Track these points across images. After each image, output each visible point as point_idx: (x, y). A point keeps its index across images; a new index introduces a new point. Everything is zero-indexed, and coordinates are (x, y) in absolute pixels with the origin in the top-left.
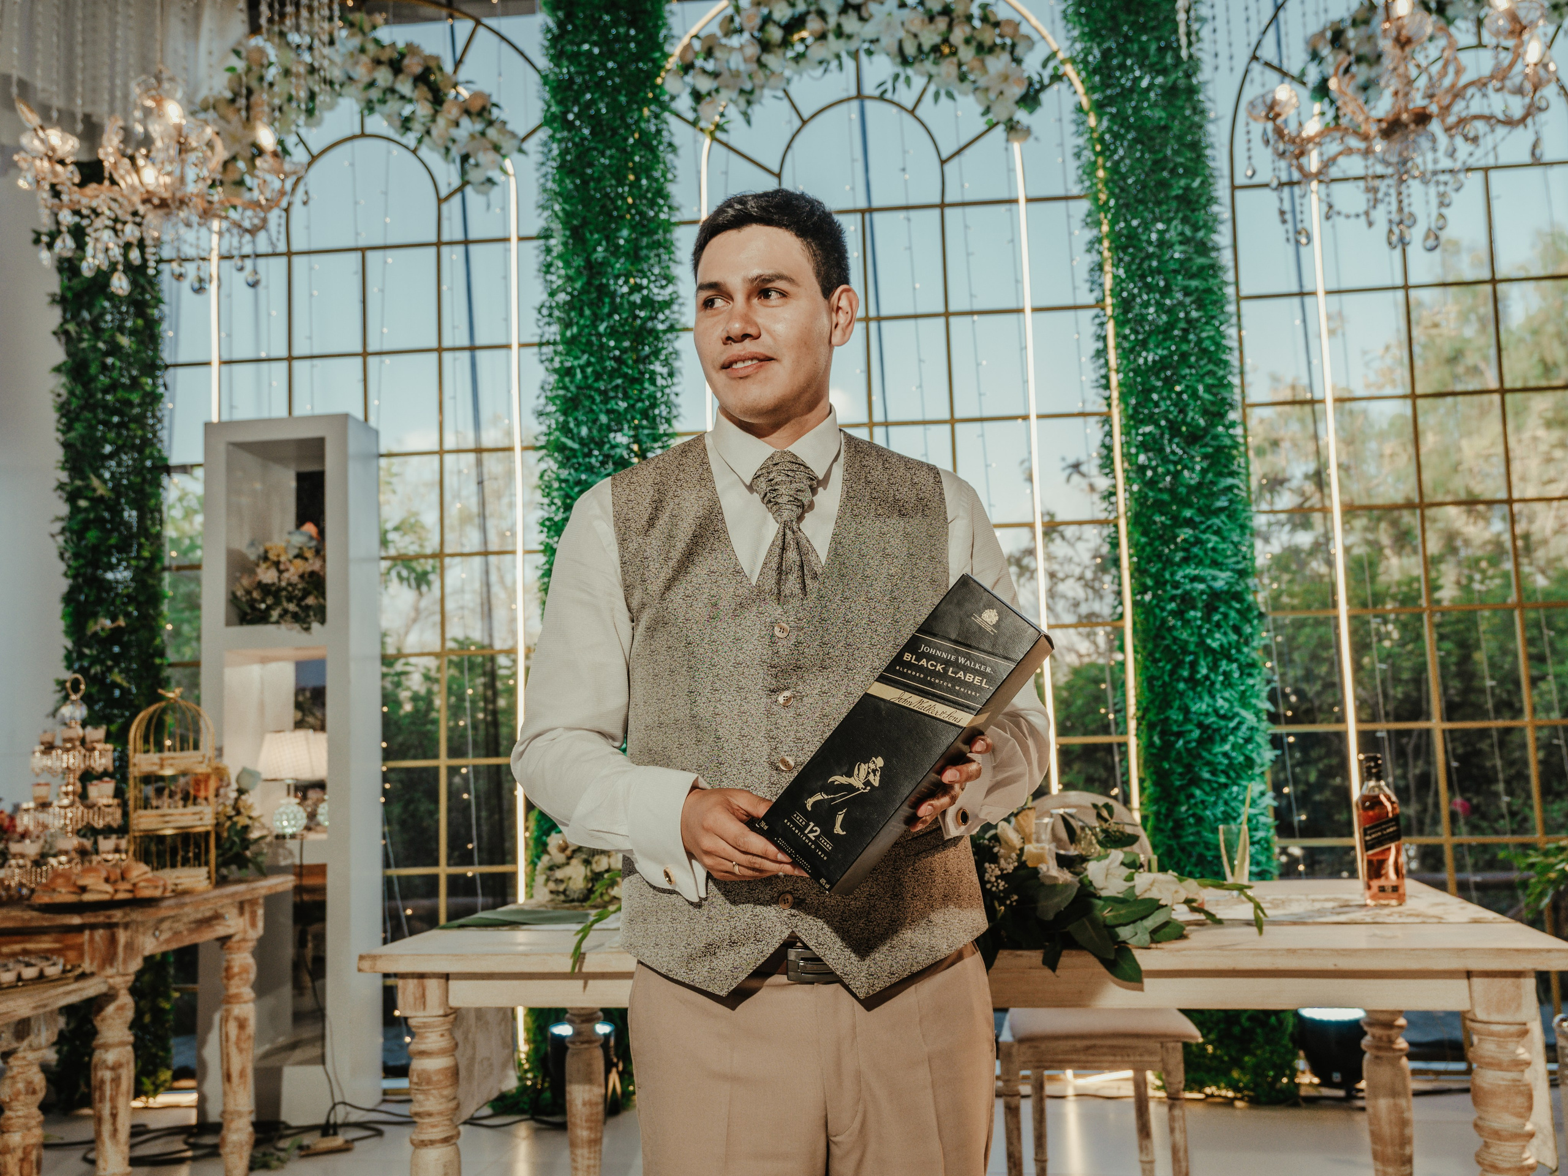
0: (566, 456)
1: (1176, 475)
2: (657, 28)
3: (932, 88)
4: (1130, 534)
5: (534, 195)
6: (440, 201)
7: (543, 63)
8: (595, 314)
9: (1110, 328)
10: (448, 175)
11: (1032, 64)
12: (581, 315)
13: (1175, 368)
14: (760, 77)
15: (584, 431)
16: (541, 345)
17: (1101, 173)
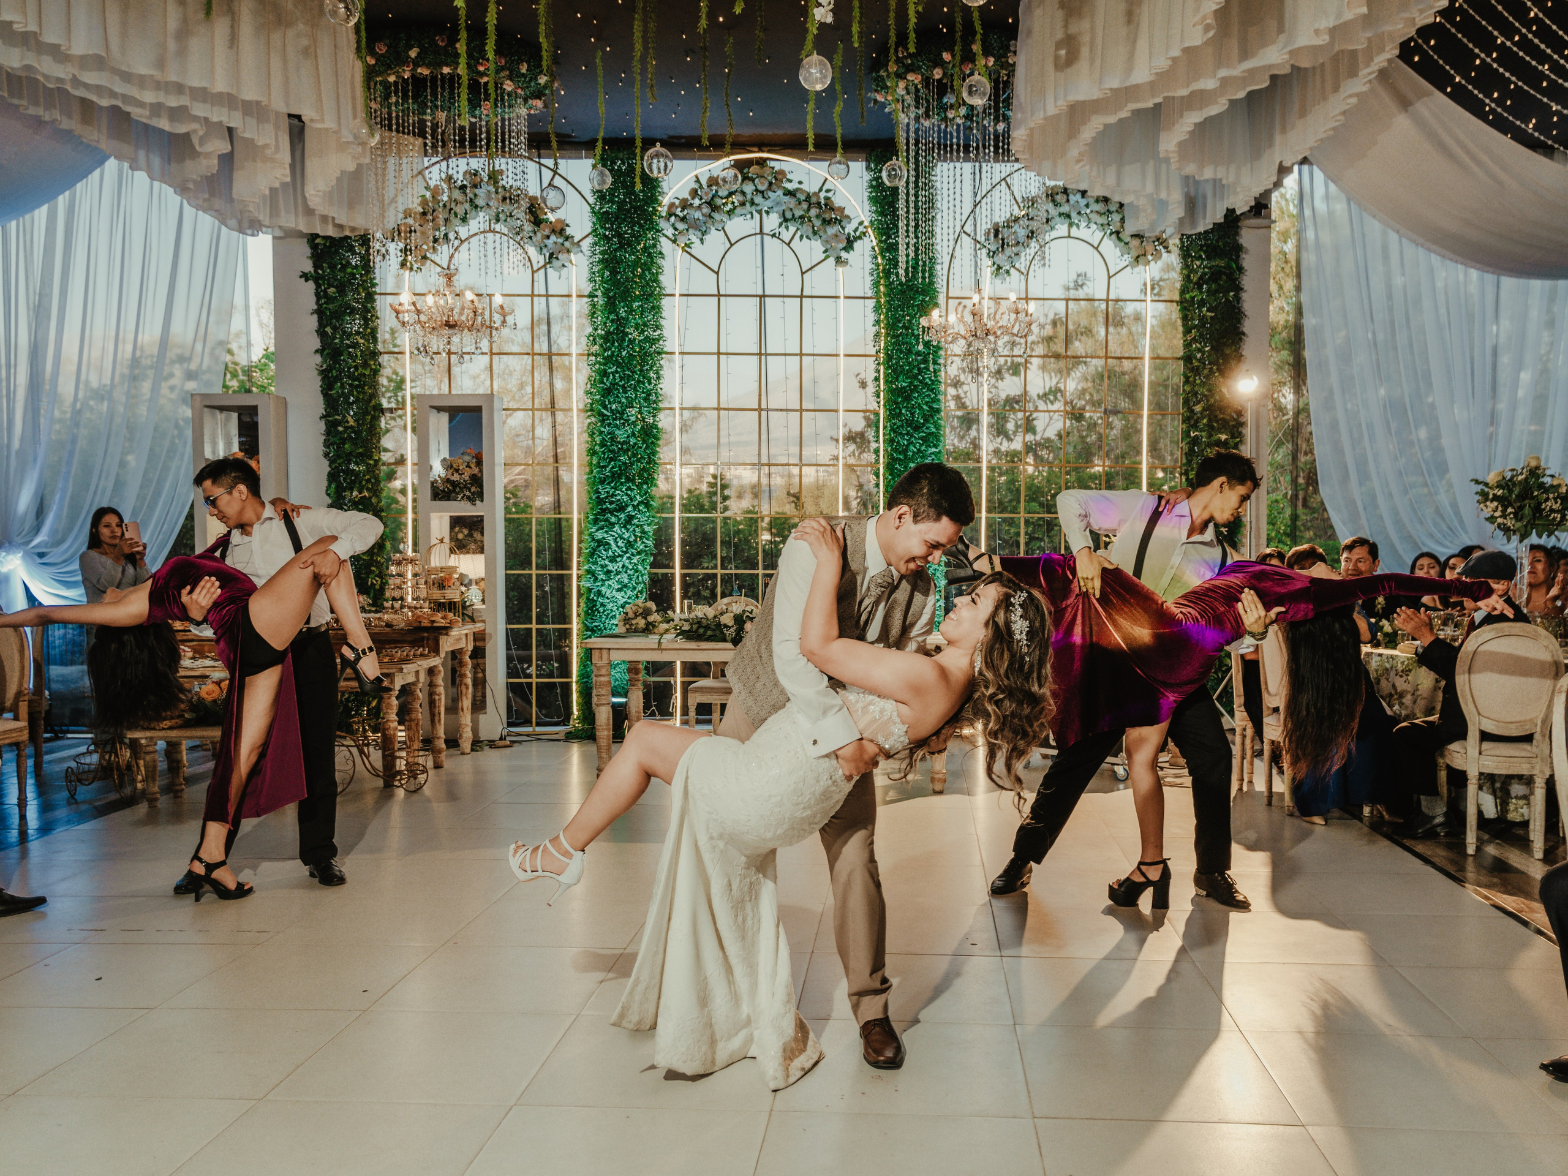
0: (603, 418)
1: (907, 446)
2: (655, 188)
3: (799, 233)
4: (884, 475)
5: (585, 274)
6: (533, 272)
7: (591, 200)
8: (620, 345)
9: (882, 368)
10: (538, 259)
11: (850, 229)
12: (613, 344)
13: (912, 391)
14: (710, 221)
15: (614, 407)
16: (589, 355)
17: (882, 289)
